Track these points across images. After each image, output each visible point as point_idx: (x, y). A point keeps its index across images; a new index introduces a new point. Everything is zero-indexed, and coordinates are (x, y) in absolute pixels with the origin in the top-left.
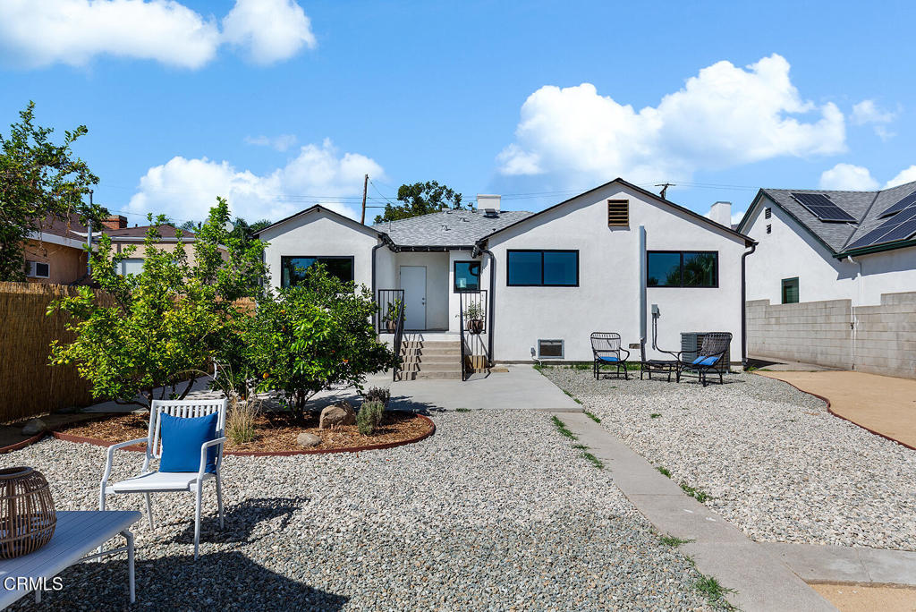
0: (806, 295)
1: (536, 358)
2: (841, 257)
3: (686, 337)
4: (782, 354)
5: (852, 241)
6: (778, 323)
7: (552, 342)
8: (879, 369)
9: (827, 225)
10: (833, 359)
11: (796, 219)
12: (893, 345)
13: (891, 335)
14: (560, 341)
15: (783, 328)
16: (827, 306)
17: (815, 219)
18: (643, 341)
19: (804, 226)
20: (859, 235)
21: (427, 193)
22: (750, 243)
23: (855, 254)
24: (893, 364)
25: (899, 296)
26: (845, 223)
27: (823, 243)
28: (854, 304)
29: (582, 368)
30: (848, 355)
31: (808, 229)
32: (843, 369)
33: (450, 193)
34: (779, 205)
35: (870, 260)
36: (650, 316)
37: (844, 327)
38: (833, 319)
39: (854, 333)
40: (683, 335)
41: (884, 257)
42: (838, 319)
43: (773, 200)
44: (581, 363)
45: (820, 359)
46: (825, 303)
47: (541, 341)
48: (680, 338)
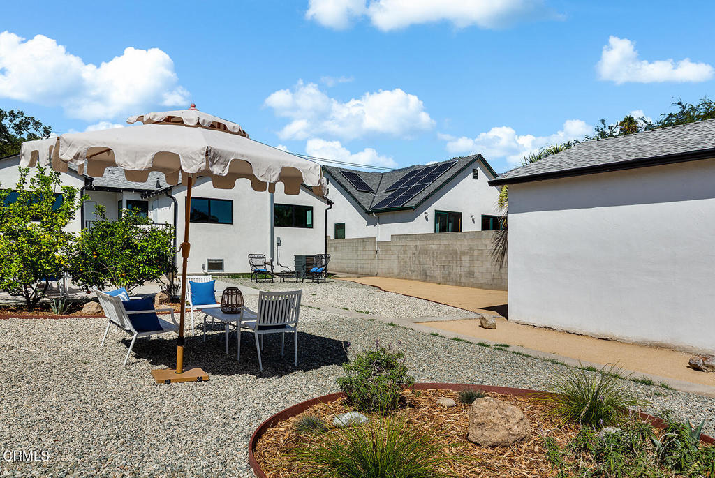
0: (349, 234)
1: (206, 271)
2: (369, 213)
3: (298, 258)
4: (337, 269)
5: (374, 205)
6: (336, 250)
7: (216, 260)
8: (389, 275)
9: (361, 193)
10: (367, 271)
11: (344, 188)
12: (396, 262)
13: (396, 257)
14: (221, 260)
15: (339, 253)
16: (363, 241)
17: (354, 189)
18: (272, 260)
19: (349, 193)
20: (377, 201)
21: (11, 121)
22: (329, 203)
23: (376, 212)
24: (396, 272)
25: (400, 237)
26: (369, 192)
27: (359, 204)
28: (378, 240)
29: (235, 278)
30: (374, 268)
31: (351, 195)
32: (372, 276)
33: (37, 124)
34: (334, 178)
35: (384, 216)
36: (276, 244)
37: (373, 253)
38: (367, 247)
39: (377, 256)
40: (296, 256)
41: (390, 215)
42: (369, 248)
43: (330, 174)
44: (234, 274)
45: (359, 271)
46: (363, 239)
47: (209, 260)
48: (294, 258)
